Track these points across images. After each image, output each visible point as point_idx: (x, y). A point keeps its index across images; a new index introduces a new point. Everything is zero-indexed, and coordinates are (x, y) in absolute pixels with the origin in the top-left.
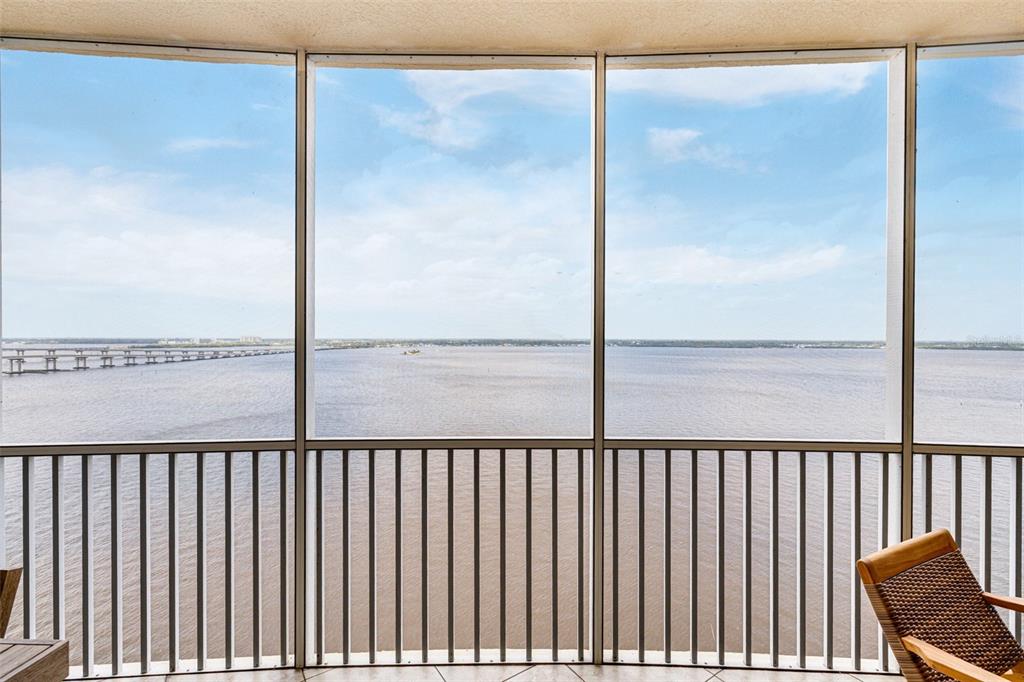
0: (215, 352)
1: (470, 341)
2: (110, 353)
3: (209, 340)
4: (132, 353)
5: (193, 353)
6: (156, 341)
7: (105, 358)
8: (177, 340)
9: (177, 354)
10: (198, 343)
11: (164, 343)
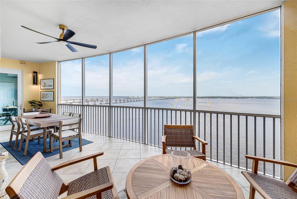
0: (140, 100)
1: (206, 97)
2: (121, 100)
3: (138, 97)
4: (125, 100)
5: (135, 100)
6: (129, 97)
7: (120, 101)
8: (132, 97)
9: (132, 100)
10: (136, 97)
11: (130, 97)
